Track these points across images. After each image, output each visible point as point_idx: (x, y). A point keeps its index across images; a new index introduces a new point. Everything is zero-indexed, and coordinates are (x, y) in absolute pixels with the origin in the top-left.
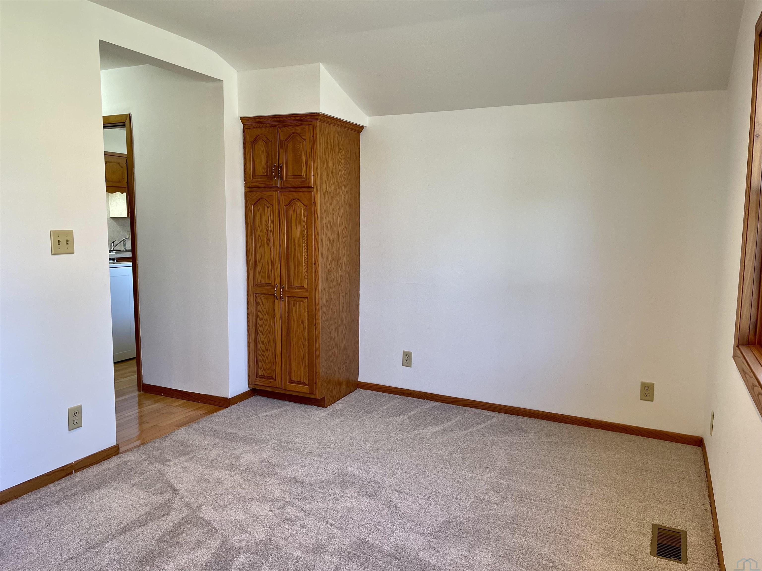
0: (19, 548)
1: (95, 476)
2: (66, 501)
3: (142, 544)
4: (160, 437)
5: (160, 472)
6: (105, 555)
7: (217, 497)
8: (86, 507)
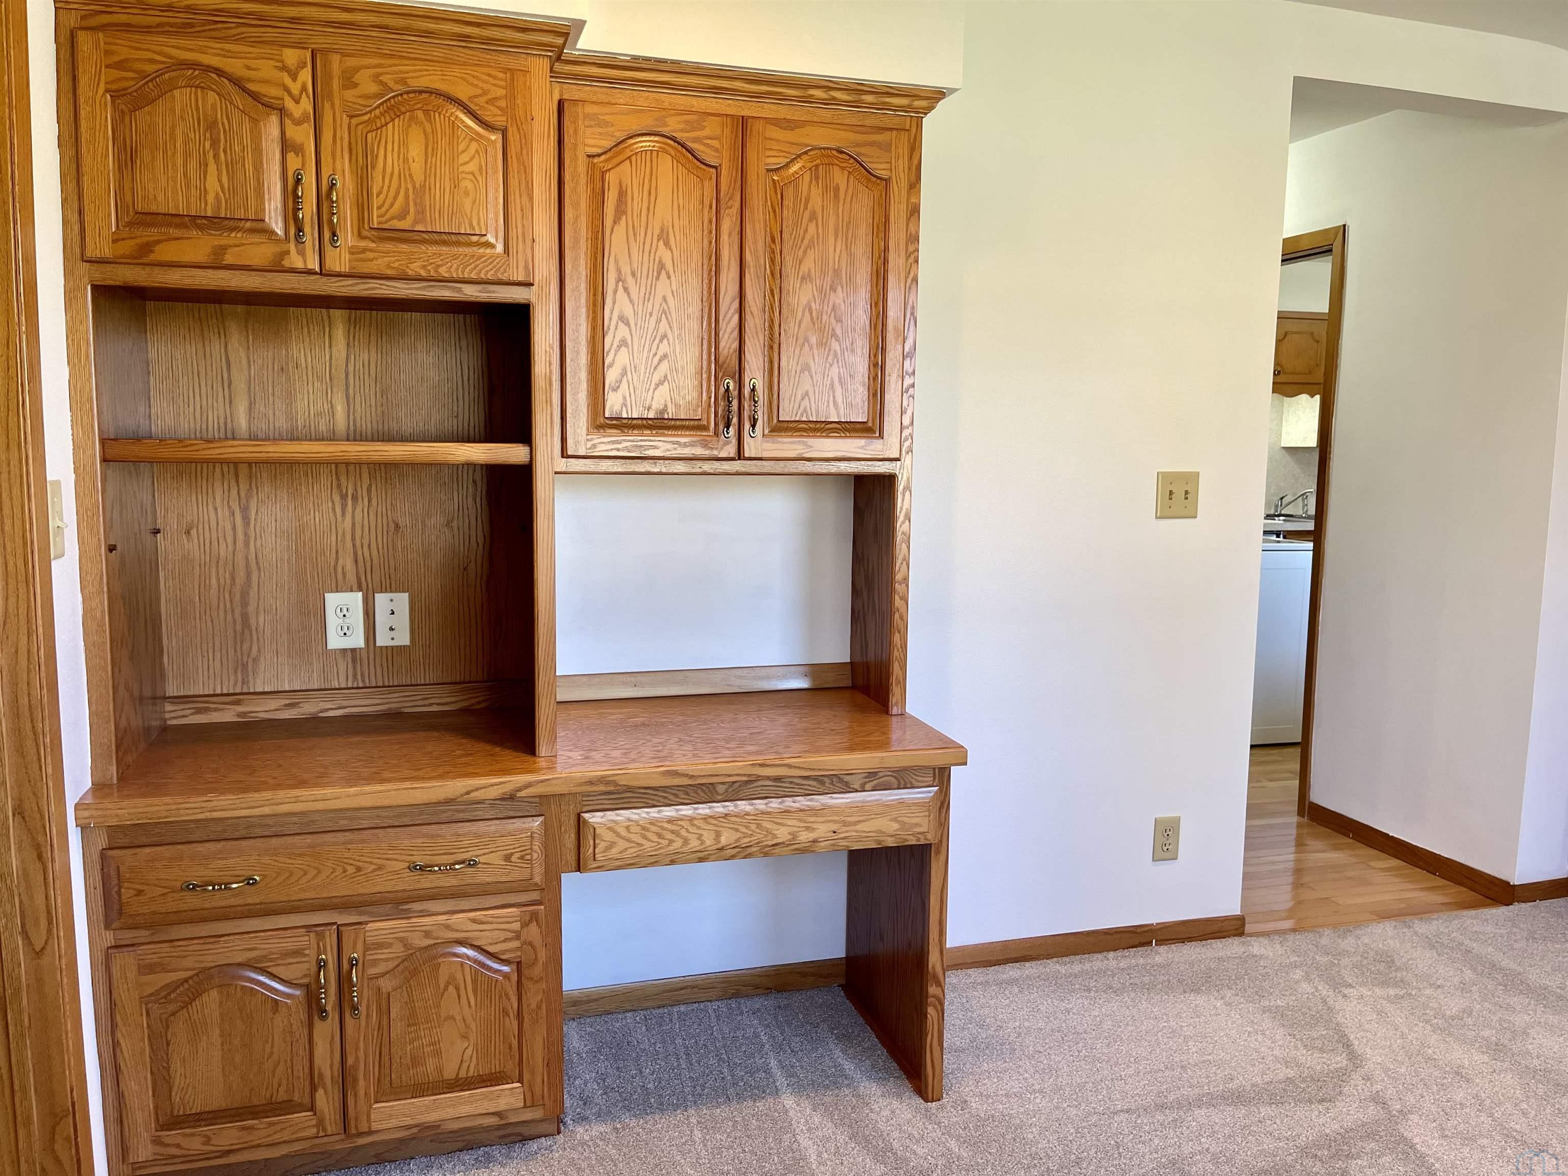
0: (1040, 1052)
1: (1192, 964)
2: (1133, 995)
3: (1269, 1144)
4: (1335, 926)
5: (1326, 1004)
6: (1192, 1132)
7: (1452, 1108)
8: (1167, 1021)
